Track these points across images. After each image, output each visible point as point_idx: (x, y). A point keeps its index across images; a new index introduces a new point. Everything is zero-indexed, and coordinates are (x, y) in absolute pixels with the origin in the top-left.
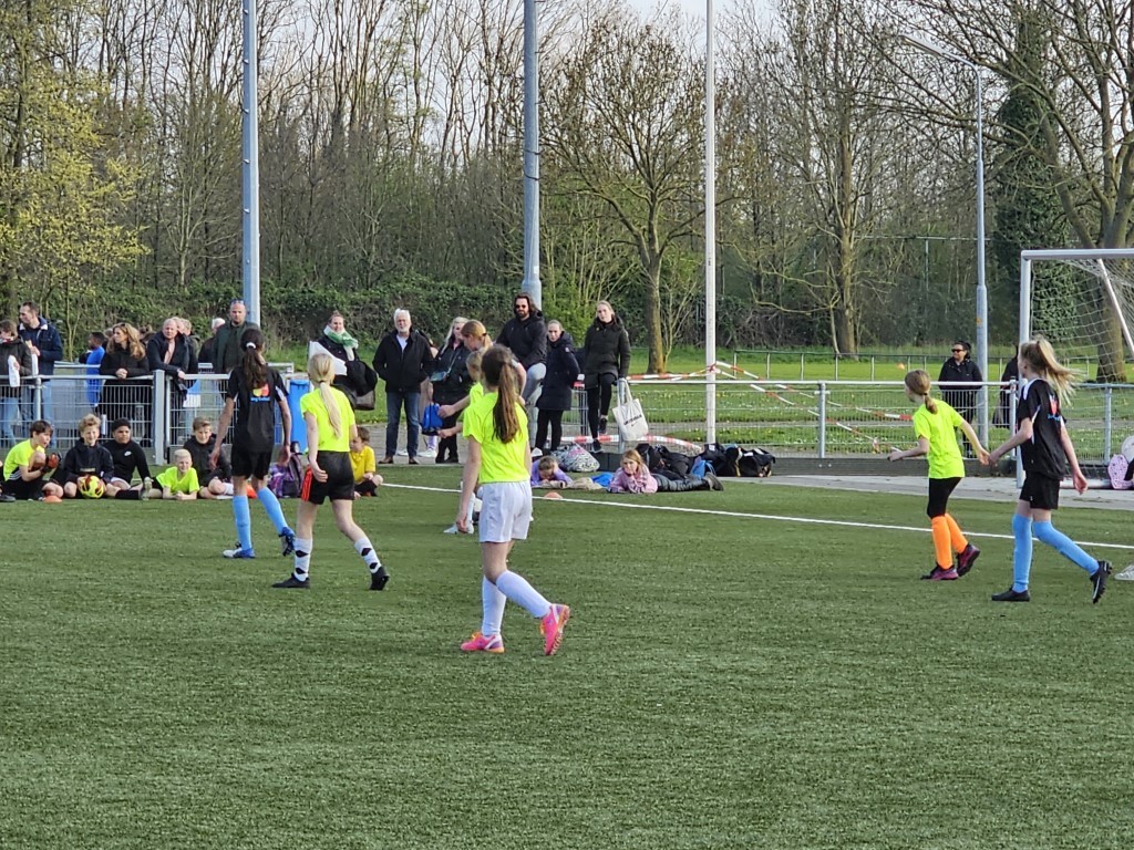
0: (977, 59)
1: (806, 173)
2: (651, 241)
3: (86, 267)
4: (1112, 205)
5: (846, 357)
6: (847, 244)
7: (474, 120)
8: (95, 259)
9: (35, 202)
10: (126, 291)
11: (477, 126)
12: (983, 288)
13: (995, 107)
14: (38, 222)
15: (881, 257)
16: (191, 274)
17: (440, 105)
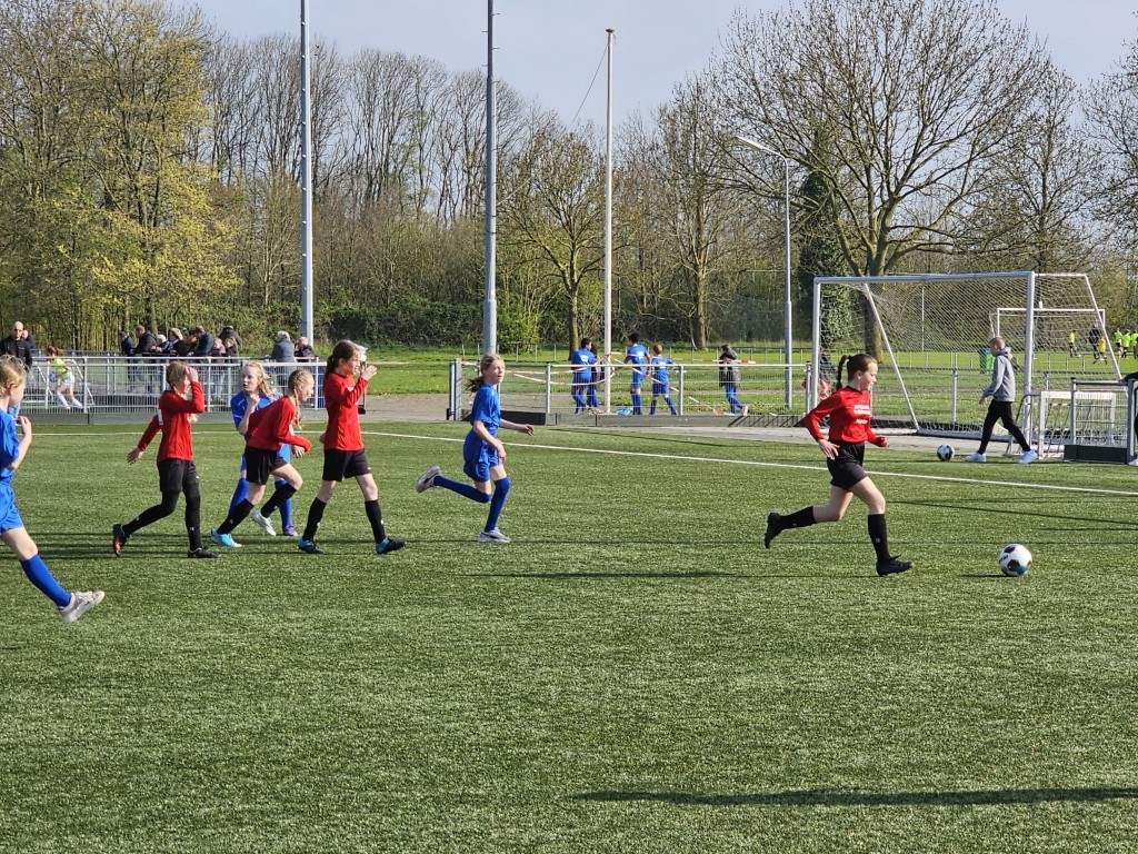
0: (788, 153)
1: (674, 229)
2: (572, 274)
3: (202, 294)
4: (874, 249)
5: (699, 347)
6: (702, 275)
7: (458, 196)
8: (208, 287)
9: (168, 251)
10: (229, 309)
11: (460, 200)
12: (790, 303)
13: (798, 185)
14: (169, 263)
15: (723, 285)
16: (272, 298)
17: (436, 187)
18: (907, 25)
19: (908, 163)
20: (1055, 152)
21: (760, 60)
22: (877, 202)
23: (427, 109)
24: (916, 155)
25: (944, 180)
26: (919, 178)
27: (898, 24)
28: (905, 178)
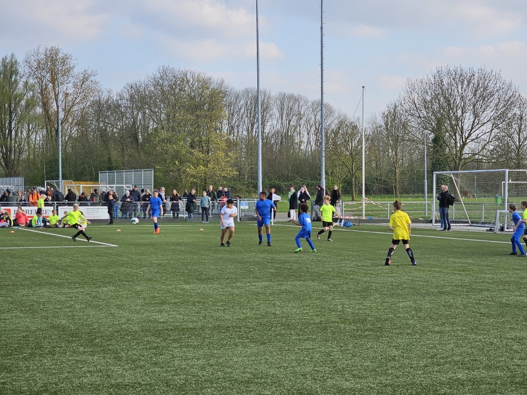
0: (426, 129)
1: (388, 155)
2: (352, 171)
3: (224, 177)
4: (457, 161)
5: (397, 196)
6: (397, 171)
7: (313, 143)
8: (226, 175)
9: (212, 163)
10: (233, 182)
11: (314, 145)
12: (426, 180)
13: (432, 139)
14: (213, 167)
15: (405, 174)
16: (248, 178)
17: (305, 140)
18: (469, 82)
19: (469, 131)
20: (523, 127)
21: (416, 96)
22: (459, 145)
23: (302, 113)
24: (472, 128)
25: (483, 137)
26: (473, 136)
27: (466, 82)
28: (468, 137)
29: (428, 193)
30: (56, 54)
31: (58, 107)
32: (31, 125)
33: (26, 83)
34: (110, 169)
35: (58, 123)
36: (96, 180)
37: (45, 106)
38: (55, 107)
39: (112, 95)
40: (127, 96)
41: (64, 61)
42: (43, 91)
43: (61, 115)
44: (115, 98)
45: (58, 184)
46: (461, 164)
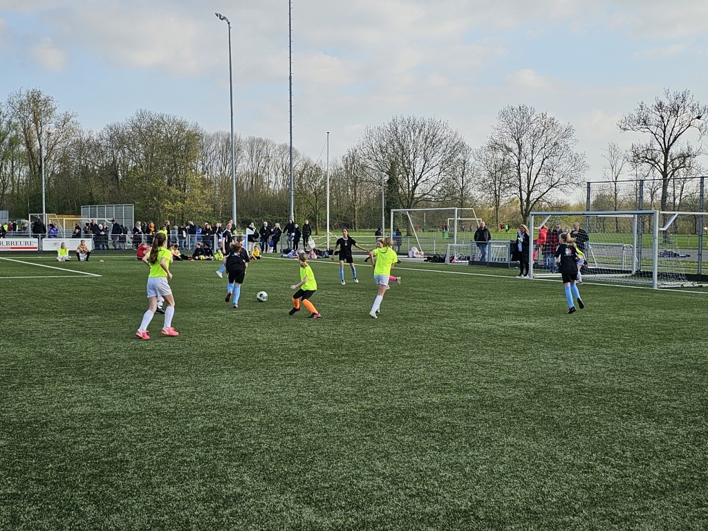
0: (383, 171)
1: (348, 194)
2: (316, 208)
3: (200, 213)
4: (410, 200)
5: (356, 231)
6: (356, 209)
7: (280, 183)
8: (201, 211)
9: (189, 199)
11: (281, 185)
12: (383, 217)
13: (386, 180)
14: (189, 203)
15: (363, 211)
16: (222, 214)
17: (273, 180)
18: (420, 130)
19: (420, 173)
20: (466, 170)
21: (374, 141)
22: (411, 186)
23: (270, 156)
24: (423, 171)
25: (432, 179)
26: (423, 178)
27: (417, 130)
28: (419, 179)
29: (385, 228)
30: (39, 96)
31: (41, 146)
32: (15, 162)
33: (10, 123)
34: (91, 203)
35: (41, 161)
36: (78, 213)
37: (29, 144)
38: (38, 146)
39: (92, 136)
40: (106, 136)
41: (46, 102)
42: (26, 130)
43: (44, 154)
44: (95, 138)
45: (42, 217)
46: (413, 202)
